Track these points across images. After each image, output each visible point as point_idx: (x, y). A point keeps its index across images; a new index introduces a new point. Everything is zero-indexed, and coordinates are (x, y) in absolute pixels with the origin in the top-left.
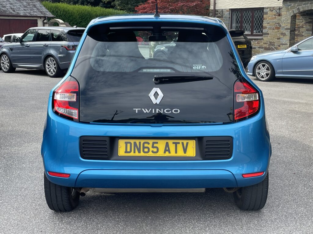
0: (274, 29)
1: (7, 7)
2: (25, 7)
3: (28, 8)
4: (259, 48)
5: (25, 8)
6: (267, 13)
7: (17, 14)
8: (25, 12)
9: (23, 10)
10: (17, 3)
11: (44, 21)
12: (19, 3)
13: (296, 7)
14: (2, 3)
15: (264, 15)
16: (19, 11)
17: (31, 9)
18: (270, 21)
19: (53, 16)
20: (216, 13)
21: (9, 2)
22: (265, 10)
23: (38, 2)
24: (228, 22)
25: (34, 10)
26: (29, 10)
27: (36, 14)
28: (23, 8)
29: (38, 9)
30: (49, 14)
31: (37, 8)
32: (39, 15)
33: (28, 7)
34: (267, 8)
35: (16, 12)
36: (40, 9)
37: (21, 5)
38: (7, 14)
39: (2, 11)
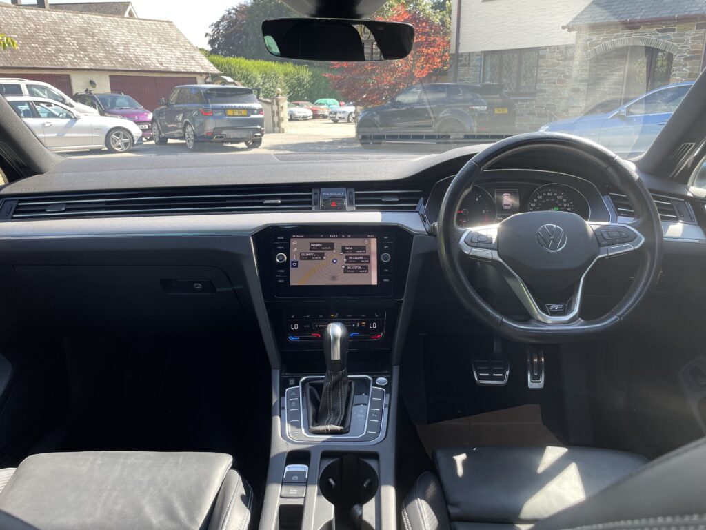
0: (555, 83)
1: (151, 59)
2: (178, 58)
3: (182, 61)
4: (528, 114)
5: (179, 61)
6: (543, 57)
7: (166, 69)
8: (177, 66)
9: (175, 63)
10: (167, 53)
11: (206, 79)
13: (599, 42)
14: (144, 54)
15: (540, 60)
16: (170, 65)
18: (548, 70)
19: (219, 72)
20: (460, 59)
21: (155, 52)
22: (541, 51)
24: (478, 73)
25: (192, 64)
26: (184, 64)
27: (194, 68)
28: (175, 61)
29: (197, 62)
30: (213, 70)
32: (198, 71)
33: (183, 59)
34: (545, 48)
35: (164, 66)
37: (172, 56)
39: (143, 65)
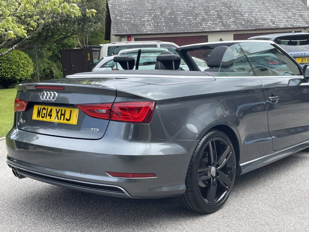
1: (267, 20)
2: (289, 18)
3: (291, 19)
7: (277, 26)
8: (286, 23)
9: (285, 21)
10: (281, 14)
12: (283, 14)
14: (262, 17)
16: (280, 23)
17: (296, 20)
21: (271, 15)
23: (307, 11)
25: (298, 21)
26: (293, 21)
27: (300, 24)
28: (285, 20)
31: (304, 18)
32: (303, 26)
33: (293, 17)
35: (275, 25)
36: (307, 19)
37: (285, 16)
38: (264, 28)
39: (259, 25)
